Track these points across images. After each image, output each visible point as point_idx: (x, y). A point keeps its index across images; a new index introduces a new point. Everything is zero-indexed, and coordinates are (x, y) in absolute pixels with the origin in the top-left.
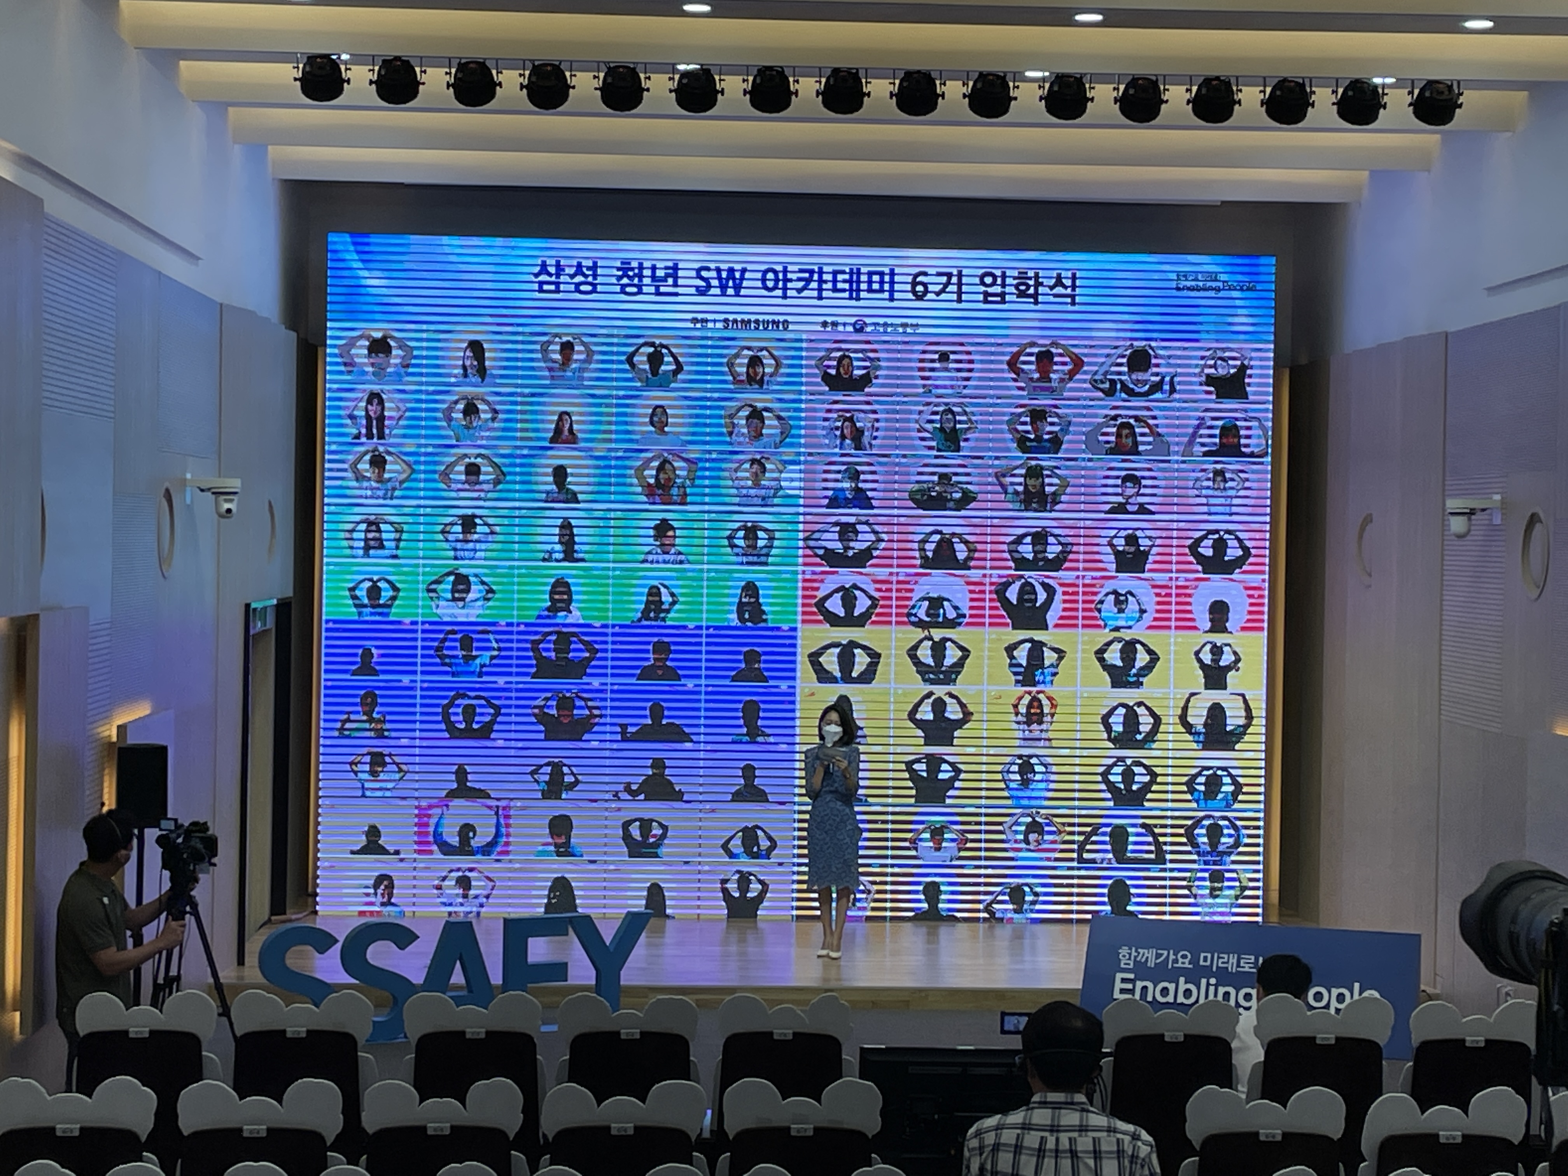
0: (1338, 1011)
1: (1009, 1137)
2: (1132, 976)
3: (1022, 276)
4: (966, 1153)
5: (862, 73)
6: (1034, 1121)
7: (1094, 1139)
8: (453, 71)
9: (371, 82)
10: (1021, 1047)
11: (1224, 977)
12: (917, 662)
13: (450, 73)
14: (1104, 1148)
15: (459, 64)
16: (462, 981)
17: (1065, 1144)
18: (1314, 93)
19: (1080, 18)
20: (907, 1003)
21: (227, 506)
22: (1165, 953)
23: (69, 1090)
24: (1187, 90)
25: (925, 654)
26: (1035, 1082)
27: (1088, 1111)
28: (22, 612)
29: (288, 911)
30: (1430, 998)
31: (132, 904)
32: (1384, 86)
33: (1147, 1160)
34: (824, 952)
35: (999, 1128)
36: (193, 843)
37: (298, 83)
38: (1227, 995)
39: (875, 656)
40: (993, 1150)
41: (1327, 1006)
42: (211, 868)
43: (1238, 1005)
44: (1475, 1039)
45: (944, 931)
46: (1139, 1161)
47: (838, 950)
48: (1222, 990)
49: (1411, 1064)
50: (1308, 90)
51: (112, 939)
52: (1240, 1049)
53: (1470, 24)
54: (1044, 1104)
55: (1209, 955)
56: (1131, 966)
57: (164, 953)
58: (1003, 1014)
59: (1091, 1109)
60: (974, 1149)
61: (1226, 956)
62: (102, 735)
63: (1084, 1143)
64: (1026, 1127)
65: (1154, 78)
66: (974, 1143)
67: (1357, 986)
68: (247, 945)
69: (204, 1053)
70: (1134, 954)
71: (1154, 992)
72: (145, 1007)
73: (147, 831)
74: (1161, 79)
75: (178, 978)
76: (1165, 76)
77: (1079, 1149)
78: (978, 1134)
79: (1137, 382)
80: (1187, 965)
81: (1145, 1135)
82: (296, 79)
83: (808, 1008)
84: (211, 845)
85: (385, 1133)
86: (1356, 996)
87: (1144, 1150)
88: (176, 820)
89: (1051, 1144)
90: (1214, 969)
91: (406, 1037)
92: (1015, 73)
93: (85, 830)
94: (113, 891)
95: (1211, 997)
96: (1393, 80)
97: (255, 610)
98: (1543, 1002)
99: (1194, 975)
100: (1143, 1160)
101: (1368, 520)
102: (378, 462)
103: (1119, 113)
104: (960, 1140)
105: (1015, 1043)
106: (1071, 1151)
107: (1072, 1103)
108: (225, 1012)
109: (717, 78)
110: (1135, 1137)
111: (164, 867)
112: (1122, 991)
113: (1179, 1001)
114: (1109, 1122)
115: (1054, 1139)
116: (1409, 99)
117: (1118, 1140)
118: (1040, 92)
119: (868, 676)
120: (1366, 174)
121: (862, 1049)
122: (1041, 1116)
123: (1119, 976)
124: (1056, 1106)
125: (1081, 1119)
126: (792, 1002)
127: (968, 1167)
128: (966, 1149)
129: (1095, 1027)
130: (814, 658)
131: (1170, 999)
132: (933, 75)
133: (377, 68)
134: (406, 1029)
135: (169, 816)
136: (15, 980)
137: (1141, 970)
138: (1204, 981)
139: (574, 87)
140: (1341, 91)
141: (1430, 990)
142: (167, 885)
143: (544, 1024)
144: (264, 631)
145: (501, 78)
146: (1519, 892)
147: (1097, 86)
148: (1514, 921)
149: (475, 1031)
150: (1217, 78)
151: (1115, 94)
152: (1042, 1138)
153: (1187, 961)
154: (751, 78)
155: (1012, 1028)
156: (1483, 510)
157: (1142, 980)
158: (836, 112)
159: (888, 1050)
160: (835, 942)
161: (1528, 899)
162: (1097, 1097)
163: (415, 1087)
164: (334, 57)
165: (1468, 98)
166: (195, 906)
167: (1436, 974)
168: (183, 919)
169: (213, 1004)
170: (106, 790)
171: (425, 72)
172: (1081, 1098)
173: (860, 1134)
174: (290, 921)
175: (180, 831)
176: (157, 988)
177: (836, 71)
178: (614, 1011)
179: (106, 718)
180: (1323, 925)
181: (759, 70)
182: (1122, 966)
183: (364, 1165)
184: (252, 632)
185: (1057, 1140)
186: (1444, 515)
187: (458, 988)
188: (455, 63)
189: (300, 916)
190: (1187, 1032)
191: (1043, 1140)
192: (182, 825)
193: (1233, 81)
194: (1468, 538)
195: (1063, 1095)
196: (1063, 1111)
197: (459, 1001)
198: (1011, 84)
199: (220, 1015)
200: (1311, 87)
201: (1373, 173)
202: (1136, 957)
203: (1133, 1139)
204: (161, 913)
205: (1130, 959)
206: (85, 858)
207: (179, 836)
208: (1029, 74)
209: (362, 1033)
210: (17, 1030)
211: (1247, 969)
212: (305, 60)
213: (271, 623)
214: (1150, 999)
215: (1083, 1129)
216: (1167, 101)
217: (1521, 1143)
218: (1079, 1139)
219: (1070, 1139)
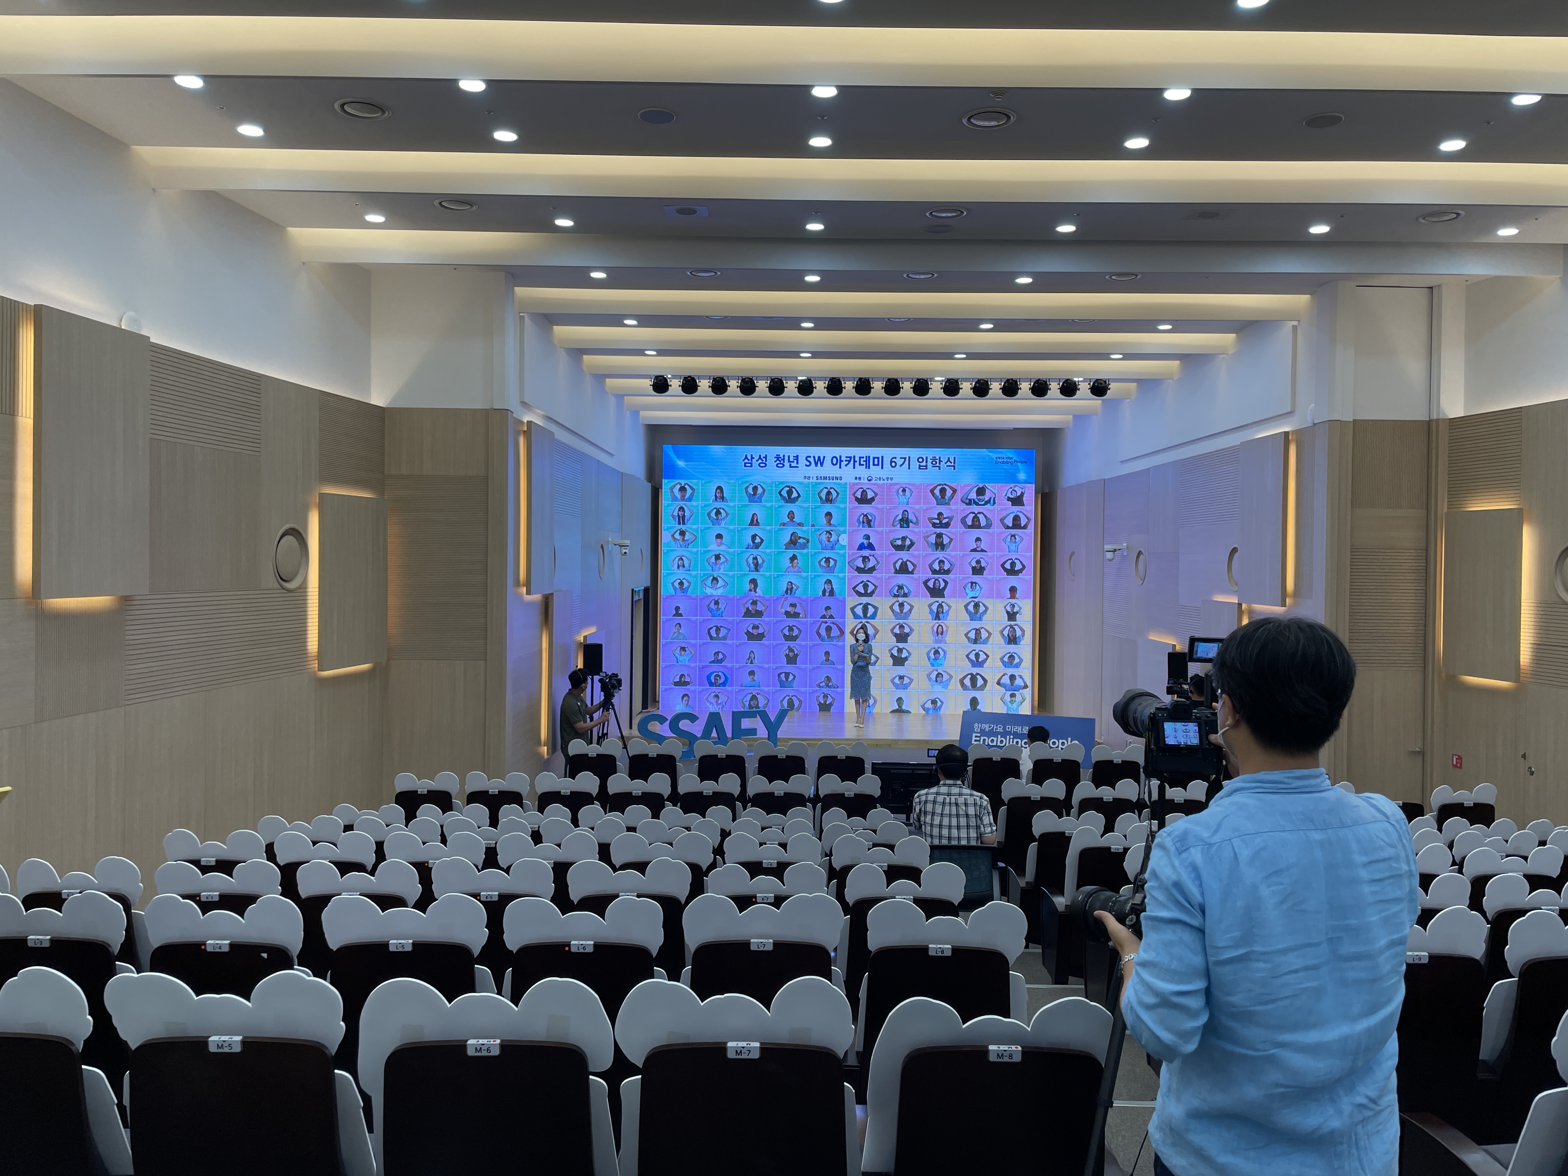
0: (1062, 749)
1: (931, 798)
2: (979, 735)
3: (934, 459)
4: (914, 804)
5: (870, 380)
6: (941, 792)
7: (965, 798)
8: (711, 381)
9: (680, 386)
10: (935, 763)
11: (1016, 735)
12: (893, 611)
13: (710, 382)
14: (969, 802)
15: (714, 378)
16: (716, 736)
17: (953, 801)
18: (1050, 384)
19: (957, 356)
20: (890, 745)
21: (624, 551)
22: (993, 726)
23: (565, 777)
24: (1000, 384)
25: (896, 608)
26: (941, 776)
27: (962, 788)
28: (547, 593)
29: (649, 708)
30: (1099, 744)
31: (589, 705)
32: (1078, 382)
33: (986, 807)
34: (857, 725)
35: (927, 794)
36: (612, 682)
37: (652, 387)
38: (1017, 742)
39: (876, 608)
40: (925, 803)
41: (1058, 747)
42: (620, 691)
43: (1022, 746)
44: (1118, 760)
45: (904, 715)
46: (983, 807)
47: (863, 724)
48: (1015, 740)
49: (1092, 770)
50: (1048, 383)
51: (582, 719)
52: (1022, 764)
53: (1113, 356)
54: (945, 785)
55: (1010, 727)
56: (979, 731)
57: (602, 724)
58: (929, 749)
59: (964, 787)
60: (917, 802)
61: (1017, 727)
62: (578, 640)
63: (961, 800)
64: (938, 794)
65: (986, 380)
66: (917, 800)
67: (1069, 739)
68: (633, 721)
69: (617, 763)
70: (980, 726)
71: (988, 741)
72: (594, 745)
73: (595, 677)
74: (989, 380)
75: (607, 734)
76: (991, 379)
77: (959, 802)
78: (919, 796)
79: (979, 500)
80: (1001, 731)
81: (985, 797)
82: (650, 385)
83: (851, 747)
84: (619, 682)
85: (687, 795)
86: (1069, 743)
87: (985, 803)
88: (606, 673)
89: (948, 800)
90: (1012, 732)
91: (695, 757)
92: (931, 379)
93: (569, 676)
94: (582, 700)
95: (1011, 743)
96: (1082, 379)
97: (635, 591)
98: (1147, 744)
99: (1004, 734)
100: (985, 807)
101: (1073, 554)
102: (682, 533)
103: (972, 393)
104: (911, 799)
105: (933, 761)
106: (956, 803)
107: (956, 785)
108: (625, 747)
109: (814, 382)
110: (981, 798)
111: (602, 691)
112: (975, 741)
113: (998, 745)
114: (971, 792)
115: (949, 798)
116: (1089, 387)
117: (974, 799)
118: (941, 386)
119: (873, 616)
120: (1072, 416)
121: (872, 763)
122: (944, 790)
123: (974, 735)
124: (950, 786)
125: (960, 791)
126: (844, 744)
127: (915, 809)
128: (914, 802)
129: (965, 756)
130: (852, 609)
131: (995, 744)
132: (899, 380)
133: (682, 380)
134: (695, 754)
135: (603, 671)
136: (545, 735)
137: (983, 732)
138: (1008, 737)
139: (758, 387)
140: (1061, 384)
141: (1099, 741)
142: (603, 698)
143: (748, 752)
144: (639, 599)
145: (730, 384)
146: (1138, 701)
147: (964, 383)
148: (1135, 712)
149: (722, 755)
150: (1012, 379)
151: (971, 386)
152: (944, 798)
153: (1001, 729)
154: (827, 382)
155: (932, 755)
156: (1119, 550)
157: (984, 737)
158: (861, 395)
159: (883, 764)
160: (862, 721)
161: (1140, 704)
162: (966, 782)
163: (698, 776)
164: (665, 376)
165: (1112, 386)
166: (613, 706)
167: (1101, 735)
168: (609, 711)
169: (621, 744)
170: (579, 661)
171: (700, 382)
172: (959, 782)
173: (873, 797)
174: (650, 712)
175: (607, 677)
176: (599, 738)
177: (860, 379)
178: (775, 747)
179: (579, 633)
180: (1055, 715)
181: (830, 379)
182: (975, 731)
183: (679, 807)
184: (634, 600)
185: (950, 799)
186: (1103, 552)
187: (714, 738)
188: (712, 378)
189: (654, 710)
190: (1002, 757)
191: (944, 799)
192: (608, 675)
193: (1018, 380)
194: (1113, 561)
195: (952, 781)
196: (952, 787)
197: (715, 743)
198: (929, 383)
199: (623, 748)
200: (1049, 382)
201: (1074, 416)
202: (981, 727)
203: (980, 799)
204: (600, 709)
205: (978, 728)
206: (571, 688)
207: (607, 679)
208: (936, 379)
209: (678, 755)
210: (546, 754)
211: (1025, 732)
212: (654, 378)
213: (642, 596)
214: (986, 744)
215: (960, 795)
216: (991, 389)
217: (1136, 802)
218: (959, 799)
219: (955, 798)
